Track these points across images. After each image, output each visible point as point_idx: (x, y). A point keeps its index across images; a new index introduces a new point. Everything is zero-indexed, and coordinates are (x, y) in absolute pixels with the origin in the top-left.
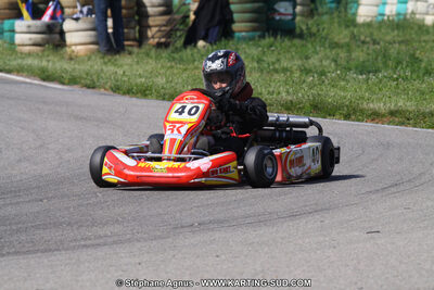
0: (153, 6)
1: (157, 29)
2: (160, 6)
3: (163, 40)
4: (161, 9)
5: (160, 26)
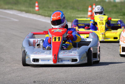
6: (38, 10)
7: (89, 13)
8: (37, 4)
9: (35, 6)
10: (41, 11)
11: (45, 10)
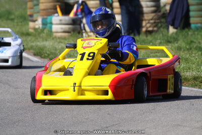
0: (147, 7)
1: (147, 22)
2: (152, 7)
3: (150, 29)
4: (153, 9)
5: (149, 20)
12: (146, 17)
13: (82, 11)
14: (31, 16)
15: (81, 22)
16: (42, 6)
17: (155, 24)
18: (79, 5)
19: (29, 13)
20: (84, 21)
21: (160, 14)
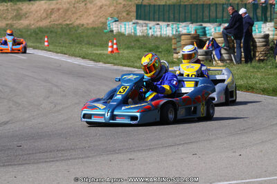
0: (259, 42)
1: (259, 53)
2: (262, 42)
3: (262, 58)
4: (264, 43)
5: (261, 52)
6: (48, 45)
7: (110, 49)
8: (46, 39)
9: (44, 42)
10: (51, 47)
11: (55, 46)
12: (258, 49)
13: (213, 45)
14: (175, 49)
15: (212, 53)
16: (183, 42)
17: (266, 55)
18: (210, 41)
19: (173, 47)
20: (214, 53)
21: (269, 47)
